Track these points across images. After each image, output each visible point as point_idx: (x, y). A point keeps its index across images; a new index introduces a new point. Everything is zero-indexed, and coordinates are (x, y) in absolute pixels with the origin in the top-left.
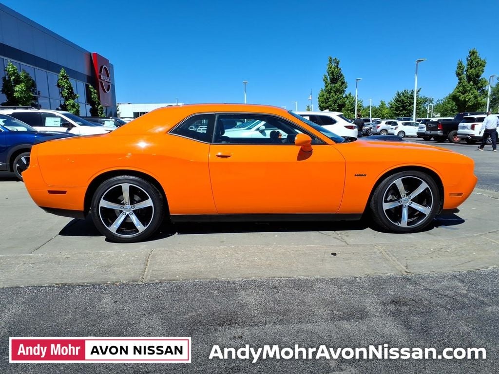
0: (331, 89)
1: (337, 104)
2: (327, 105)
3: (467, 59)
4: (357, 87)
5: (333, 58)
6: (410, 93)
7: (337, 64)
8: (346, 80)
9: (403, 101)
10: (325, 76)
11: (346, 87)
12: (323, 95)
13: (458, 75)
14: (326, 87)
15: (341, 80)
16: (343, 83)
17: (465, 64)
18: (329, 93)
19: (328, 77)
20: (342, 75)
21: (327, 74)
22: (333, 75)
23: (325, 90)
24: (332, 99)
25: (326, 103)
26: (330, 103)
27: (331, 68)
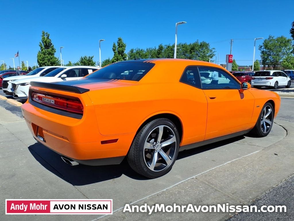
0: (45, 52)
1: (50, 62)
2: (44, 62)
3: (118, 42)
4: (61, 52)
5: (45, 32)
6: (88, 58)
7: (48, 37)
8: (55, 47)
9: (85, 62)
10: (40, 43)
11: (55, 52)
12: (41, 56)
13: (114, 50)
14: (42, 50)
15: (52, 47)
16: (53, 49)
17: (117, 45)
18: (45, 54)
19: (43, 44)
20: (52, 44)
21: (42, 42)
22: (46, 43)
23: (41, 52)
24: (47, 59)
25: (43, 61)
26: (45, 61)
27: (44, 38)
